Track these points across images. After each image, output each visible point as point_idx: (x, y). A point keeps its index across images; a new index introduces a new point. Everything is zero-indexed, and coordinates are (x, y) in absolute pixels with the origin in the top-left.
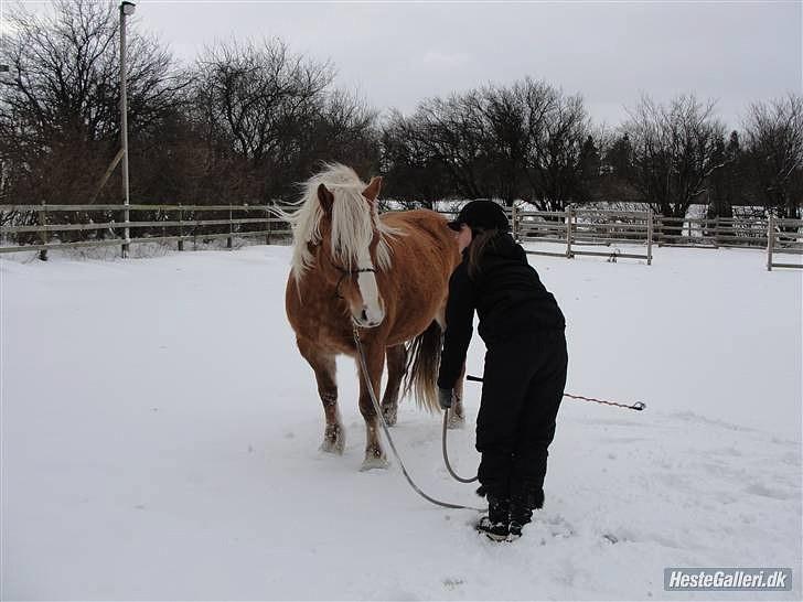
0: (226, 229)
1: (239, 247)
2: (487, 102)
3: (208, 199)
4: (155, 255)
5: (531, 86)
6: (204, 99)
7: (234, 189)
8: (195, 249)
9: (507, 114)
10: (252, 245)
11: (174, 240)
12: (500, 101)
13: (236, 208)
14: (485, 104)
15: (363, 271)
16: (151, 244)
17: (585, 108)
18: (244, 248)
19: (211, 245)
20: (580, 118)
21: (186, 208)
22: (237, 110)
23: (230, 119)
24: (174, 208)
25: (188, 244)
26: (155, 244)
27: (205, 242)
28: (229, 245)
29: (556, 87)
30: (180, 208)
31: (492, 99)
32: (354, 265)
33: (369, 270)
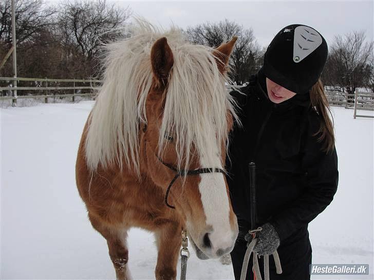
0: (71, 92)
1: (78, 101)
2: (206, 32)
3: (62, 76)
4: (32, 105)
5: (227, 24)
6: (62, 24)
7: (77, 71)
8: (54, 102)
9: (215, 37)
10: (85, 100)
11: (43, 97)
12: (212, 31)
13: (77, 81)
14: (205, 32)
15: (208, 171)
16: (30, 99)
17: (254, 35)
18: (81, 102)
19: (63, 100)
20: (251, 40)
21: (49, 80)
22: (80, 30)
23: (76, 35)
24: (43, 80)
25: (50, 99)
26: (32, 99)
27: (60, 98)
28: (73, 100)
29: (240, 25)
30: (46, 80)
31: (208, 29)
32: (195, 159)
33: (217, 170)
